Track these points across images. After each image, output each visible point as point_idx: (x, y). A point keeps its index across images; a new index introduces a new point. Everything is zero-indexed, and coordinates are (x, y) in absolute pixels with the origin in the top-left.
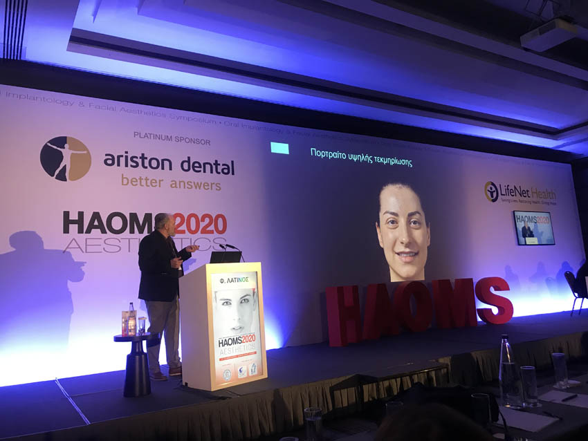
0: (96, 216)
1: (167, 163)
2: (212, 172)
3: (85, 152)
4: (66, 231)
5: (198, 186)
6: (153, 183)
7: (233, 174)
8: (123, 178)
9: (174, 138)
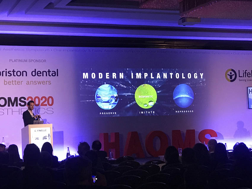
1: (24, 73)
2: (46, 76)
5: (39, 83)
6: (19, 83)
7: (57, 76)
8: (5, 81)
9: (28, 61)
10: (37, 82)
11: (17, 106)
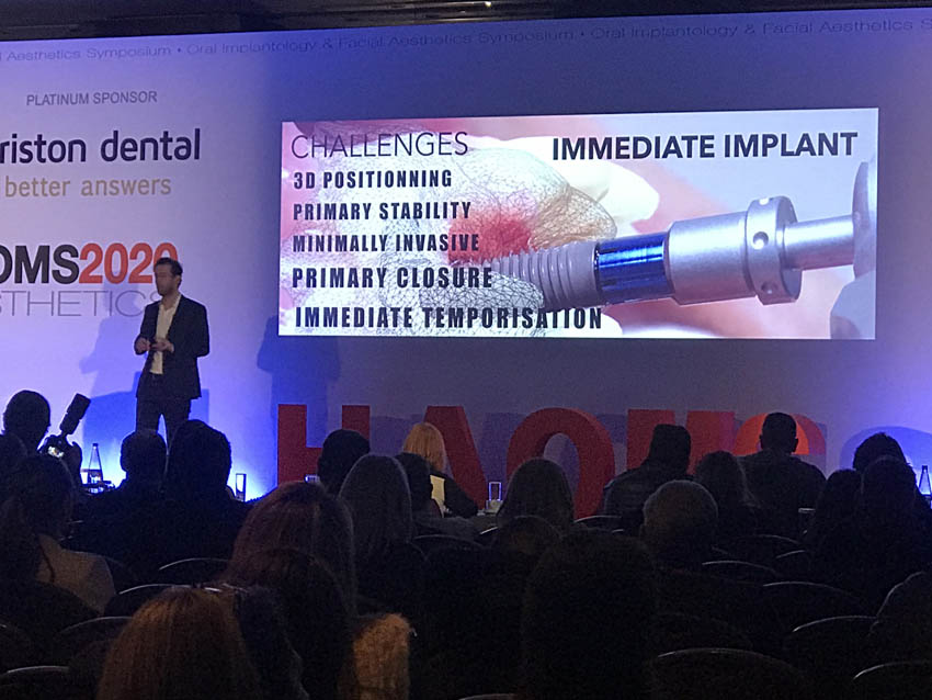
1: (77, 148)
2: (156, 158)
5: (129, 188)
6: (55, 189)
7: (197, 157)
8: (8, 183)
9: (91, 98)
10: (119, 186)
11: (45, 280)
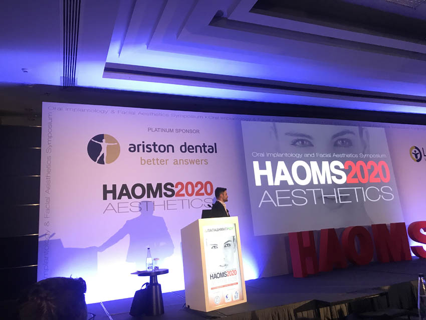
0: (124, 187)
1: (171, 148)
2: (201, 152)
3: (116, 144)
4: (105, 198)
5: (192, 162)
6: (162, 162)
7: (216, 152)
8: (141, 160)
9: (175, 130)
10: (189, 161)
